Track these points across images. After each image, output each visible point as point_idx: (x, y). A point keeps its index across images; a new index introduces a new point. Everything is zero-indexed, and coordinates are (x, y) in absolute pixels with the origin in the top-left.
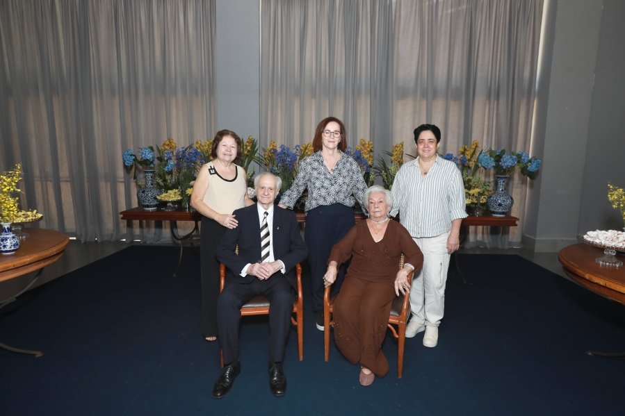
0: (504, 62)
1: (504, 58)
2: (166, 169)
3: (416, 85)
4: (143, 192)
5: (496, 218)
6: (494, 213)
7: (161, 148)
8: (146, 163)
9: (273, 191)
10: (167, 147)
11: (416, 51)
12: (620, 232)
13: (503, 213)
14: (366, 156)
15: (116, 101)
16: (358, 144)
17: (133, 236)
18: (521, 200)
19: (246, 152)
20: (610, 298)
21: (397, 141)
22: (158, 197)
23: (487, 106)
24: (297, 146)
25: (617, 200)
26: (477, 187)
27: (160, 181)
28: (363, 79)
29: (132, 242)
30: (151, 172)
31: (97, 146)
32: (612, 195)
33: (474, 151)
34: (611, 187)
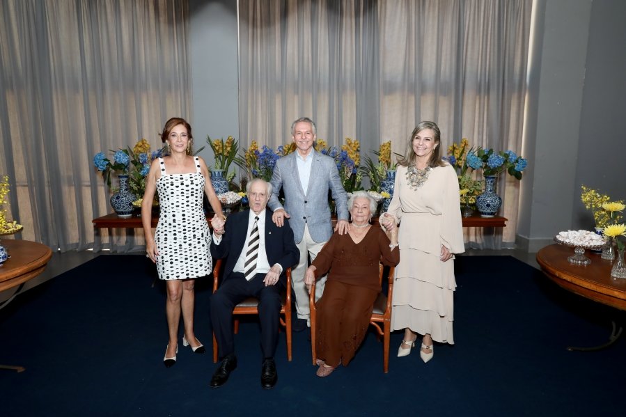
0: (494, 55)
1: (494, 52)
2: (141, 173)
3: (404, 79)
4: (118, 198)
5: (486, 218)
6: (483, 213)
7: (133, 149)
8: (119, 167)
9: (264, 197)
10: (140, 149)
11: (403, 44)
12: (588, 232)
13: (492, 214)
14: (352, 156)
15: (80, 98)
16: (344, 143)
17: (101, 245)
18: (514, 199)
19: (225, 154)
20: (576, 293)
21: (385, 140)
22: (134, 204)
23: (478, 102)
24: (280, 147)
25: (589, 201)
26: (468, 187)
27: (133, 185)
28: (348, 75)
29: (100, 251)
30: (126, 177)
31: (59, 147)
32: (585, 196)
33: (464, 150)
34: (585, 189)
